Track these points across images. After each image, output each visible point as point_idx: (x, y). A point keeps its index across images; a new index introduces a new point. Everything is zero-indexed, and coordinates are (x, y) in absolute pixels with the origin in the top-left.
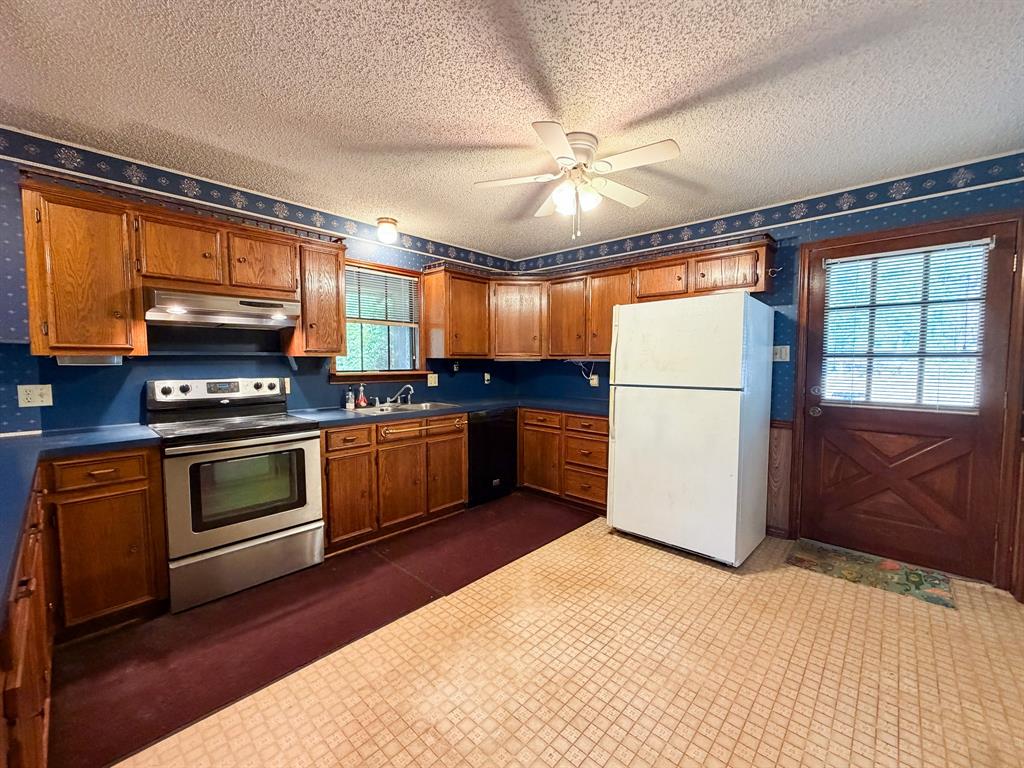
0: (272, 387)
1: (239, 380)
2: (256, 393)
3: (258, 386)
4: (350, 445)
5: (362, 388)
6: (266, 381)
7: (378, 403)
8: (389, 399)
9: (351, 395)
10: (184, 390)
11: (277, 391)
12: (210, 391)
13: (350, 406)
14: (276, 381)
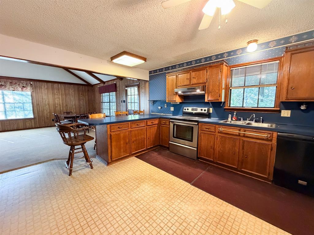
0: (205, 110)
1: (198, 108)
2: (201, 112)
3: (202, 110)
4: (207, 130)
5: (235, 113)
6: (204, 109)
7: (242, 120)
8: (248, 119)
9: (230, 115)
10: (188, 109)
11: (206, 112)
12: (192, 110)
13: (230, 119)
14: (206, 109)
